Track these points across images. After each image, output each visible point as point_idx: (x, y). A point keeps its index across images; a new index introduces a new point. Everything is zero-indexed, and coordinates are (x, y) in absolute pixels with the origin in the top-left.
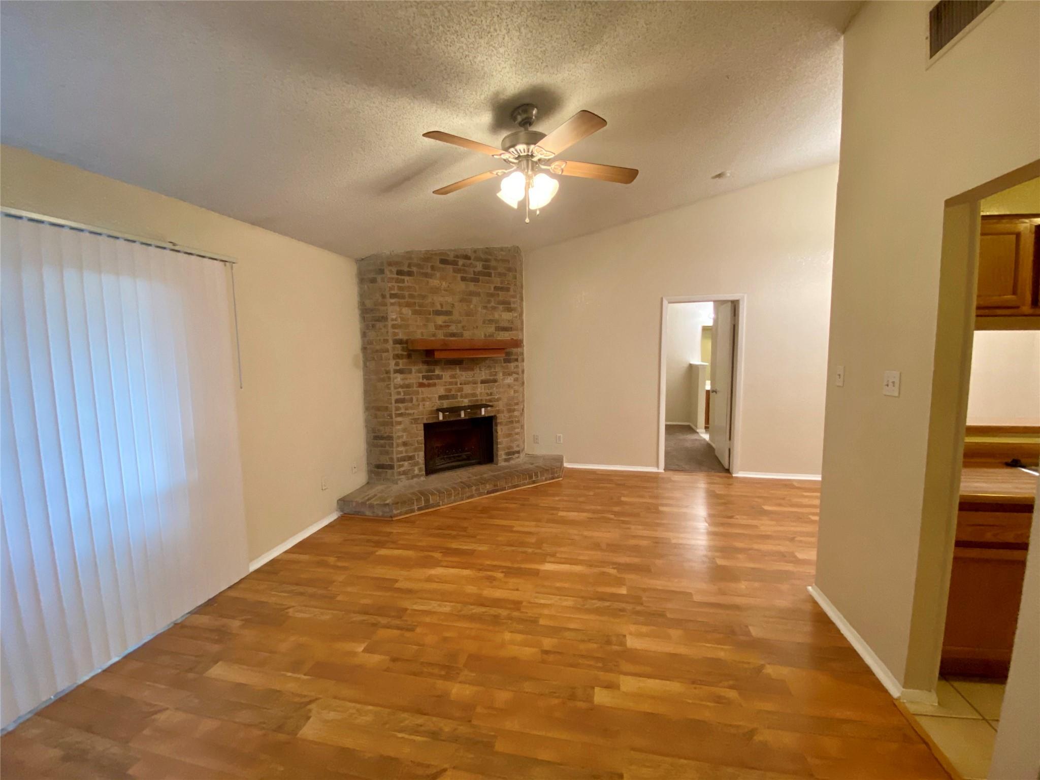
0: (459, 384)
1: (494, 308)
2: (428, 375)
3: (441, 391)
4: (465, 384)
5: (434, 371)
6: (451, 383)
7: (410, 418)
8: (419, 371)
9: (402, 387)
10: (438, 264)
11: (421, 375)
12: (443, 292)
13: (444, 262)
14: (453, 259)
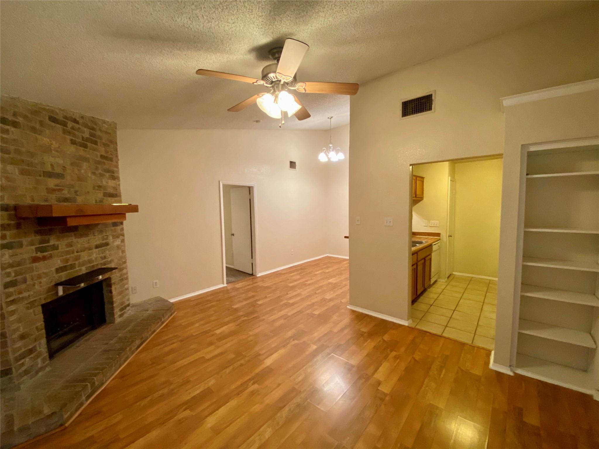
0: (75, 252)
1: (101, 175)
2: (42, 247)
3: (58, 262)
4: (81, 252)
5: (48, 242)
6: (68, 253)
7: (26, 302)
8: (32, 244)
9: (11, 266)
10: (47, 121)
11: (33, 248)
12: (53, 152)
13: (53, 119)
14: (62, 119)
